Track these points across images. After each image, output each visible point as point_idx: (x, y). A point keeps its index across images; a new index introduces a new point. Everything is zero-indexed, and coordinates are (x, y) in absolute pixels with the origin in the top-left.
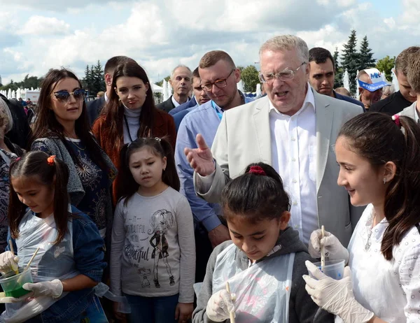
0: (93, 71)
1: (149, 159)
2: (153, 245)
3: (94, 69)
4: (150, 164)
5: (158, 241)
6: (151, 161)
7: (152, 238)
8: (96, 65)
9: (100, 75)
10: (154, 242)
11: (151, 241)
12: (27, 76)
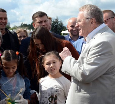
0: (54, 22)
1: (54, 60)
2: (49, 101)
3: (55, 21)
4: (54, 63)
5: (52, 100)
6: (55, 61)
7: (50, 98)
8: (56, 18)
9: (57, 23)
10: (50, 99)
11: (49, 99)
12: (22, 23)
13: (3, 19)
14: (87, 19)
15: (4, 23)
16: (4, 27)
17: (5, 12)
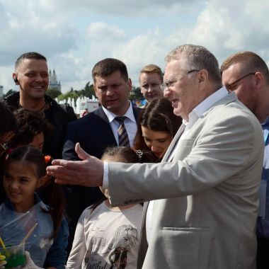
5: (117, 258)
7: (112, 254)
10: (113, 258)
11: (110, 257)
12: (88, 83)
13: (39, 75)
14: (189, 72)
15: (39, 83)
16: (42, 94)
17: (44, 58)
